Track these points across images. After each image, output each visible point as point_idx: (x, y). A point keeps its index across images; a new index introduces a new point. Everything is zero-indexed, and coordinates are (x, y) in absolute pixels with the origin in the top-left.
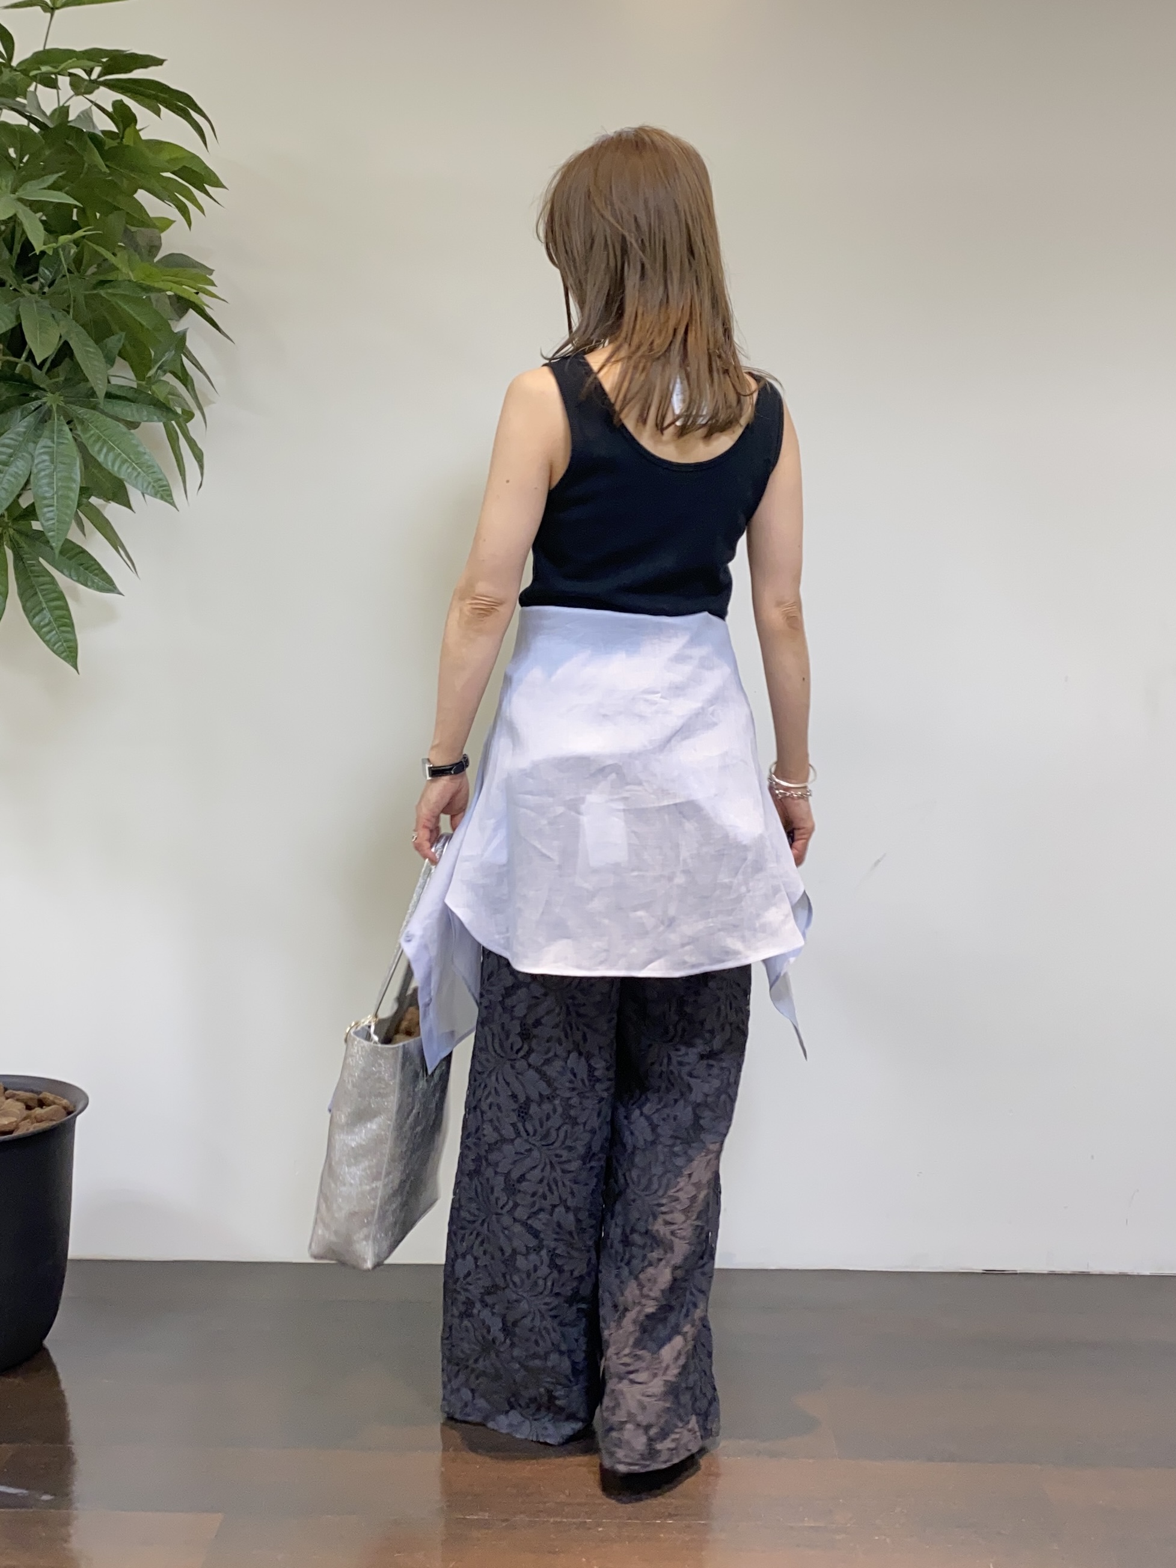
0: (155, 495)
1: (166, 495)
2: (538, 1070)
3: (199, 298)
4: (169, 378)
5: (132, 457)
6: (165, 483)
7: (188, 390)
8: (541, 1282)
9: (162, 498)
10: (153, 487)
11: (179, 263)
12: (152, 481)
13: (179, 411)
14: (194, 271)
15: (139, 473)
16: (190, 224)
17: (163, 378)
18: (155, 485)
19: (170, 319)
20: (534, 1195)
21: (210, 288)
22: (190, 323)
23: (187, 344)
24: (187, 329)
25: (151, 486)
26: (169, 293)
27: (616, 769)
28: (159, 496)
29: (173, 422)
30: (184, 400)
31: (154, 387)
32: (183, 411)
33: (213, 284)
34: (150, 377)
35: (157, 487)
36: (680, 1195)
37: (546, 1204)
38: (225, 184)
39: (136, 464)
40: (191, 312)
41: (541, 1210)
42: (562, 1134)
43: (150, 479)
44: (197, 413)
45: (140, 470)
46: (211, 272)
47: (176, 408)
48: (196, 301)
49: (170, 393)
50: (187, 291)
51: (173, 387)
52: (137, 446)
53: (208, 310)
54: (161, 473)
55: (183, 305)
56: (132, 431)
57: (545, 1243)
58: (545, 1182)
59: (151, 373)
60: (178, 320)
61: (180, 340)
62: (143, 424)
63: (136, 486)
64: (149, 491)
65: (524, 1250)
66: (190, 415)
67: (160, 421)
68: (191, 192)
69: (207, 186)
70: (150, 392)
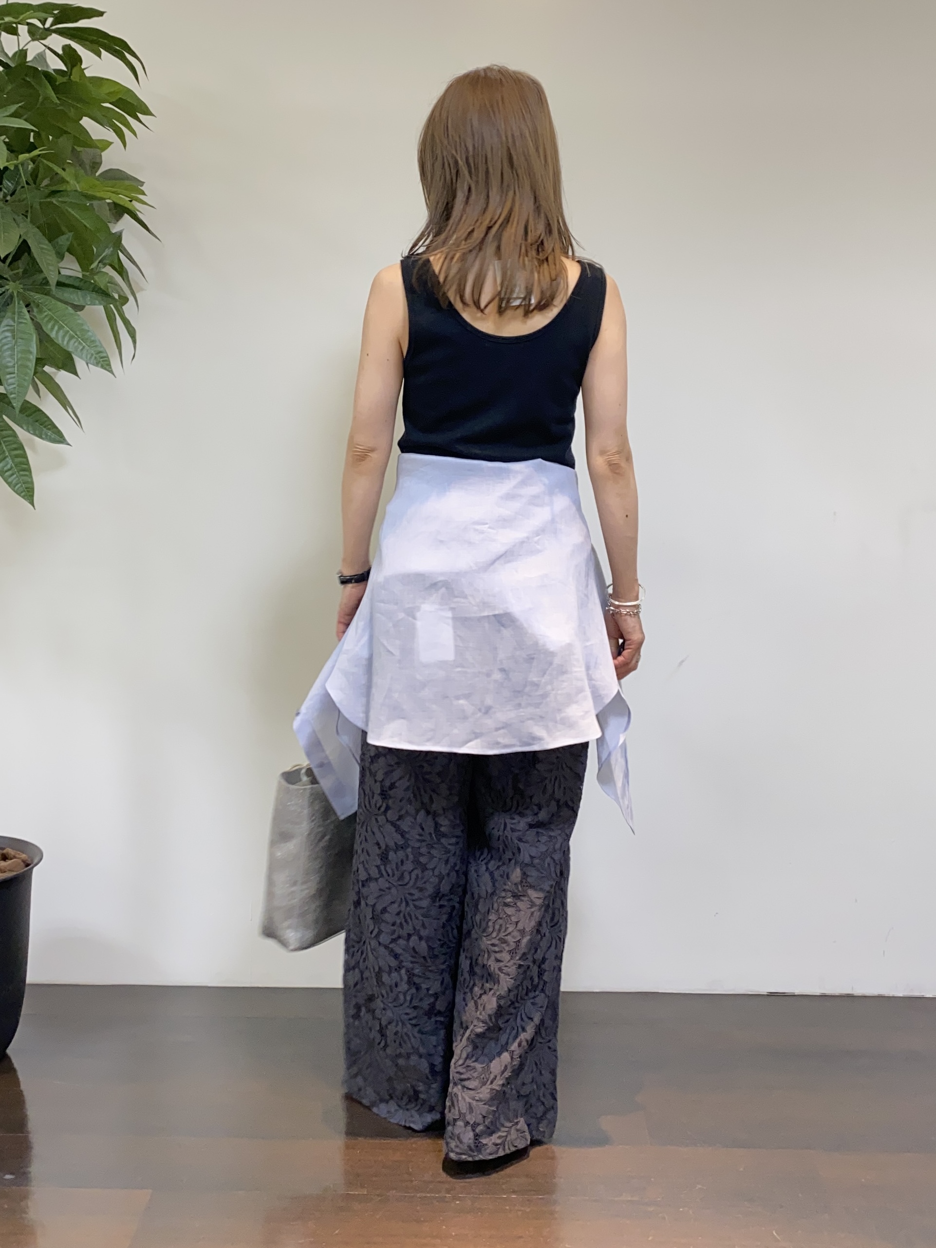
0: (97, 364)
1: (105, 364)
2: (393, 824)
3: (133, 206)
4: (108, 270)
5: (78, 333)
6: (104, 355)
7: (124, 280)
8: (401, 997)
9: (102, 367)
10: (96, 358)
11: (116, 177)
12: (94, 353)
13: (116, 296)
14: (127, 183)
15: (84, 347)
16: (125, 146)
17: (104, 270)
18: (97, 356)
19: (109, 222)
20: (393, 925)
21: (141, 197)
22: (125, 226)
23: (123, 242)
24: (123, 230)
25: (93, 358)
26: (108, 201)
27: (446, 585)
28: (100, 365)
29: (112, 306)
30: (121, 287)
31: (96, 277)
32: (120, 296)
33: (143, 194)
34: (92, 269)
35: (98, 358)
36: (509, 938)
37: (404, 933)
38: (153, 112)
39: (82, 340)
40: (126, 216)
41: (399, 937)
42: (413, 876)
43: (93, 352)
44: (131, 298)
45: (84, 344)
46: (142, 183)
47: (114, 294)
48: (130, 208)
49: (109, 282)
50: (123, 200)
51: (112, 277)
52: (82, 325)
53: (140, 215)
54: (102, 346)
55: (119, 211)
56: (79, 313)
57: (404, 964)
58: (402, 915)
59: (94, 266)
60: (115, 223)
61: (117, 239)
62: (87, 307)
63: (81, 358)
64: (92, 362)
65: (387, 969)
66: (125, 300)
67: (100, 304)
68: (126, 119)
69: (139, 115)
70: (92, 281)
